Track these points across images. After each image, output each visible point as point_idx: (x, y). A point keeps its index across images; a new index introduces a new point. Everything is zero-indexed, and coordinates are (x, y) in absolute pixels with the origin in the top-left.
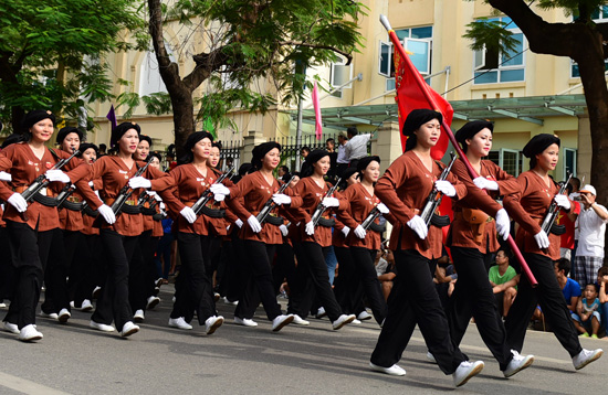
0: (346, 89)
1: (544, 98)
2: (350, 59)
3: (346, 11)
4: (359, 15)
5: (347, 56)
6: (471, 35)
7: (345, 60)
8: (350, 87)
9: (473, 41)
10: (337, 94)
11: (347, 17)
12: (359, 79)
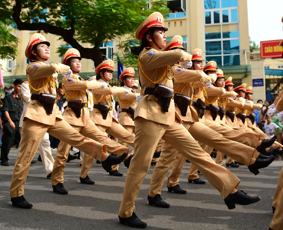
0: (13, 69)
1: (85, 73)
2: (14, 58)
3: (13, 41)
4: (18, 43)
5: (13, 57)
6: (59, 52)
7: (13, 58)
8: (15, 68)
9: (59, 54)
10: (10, 71)
11: (13, 43)
12: (18, 66)
